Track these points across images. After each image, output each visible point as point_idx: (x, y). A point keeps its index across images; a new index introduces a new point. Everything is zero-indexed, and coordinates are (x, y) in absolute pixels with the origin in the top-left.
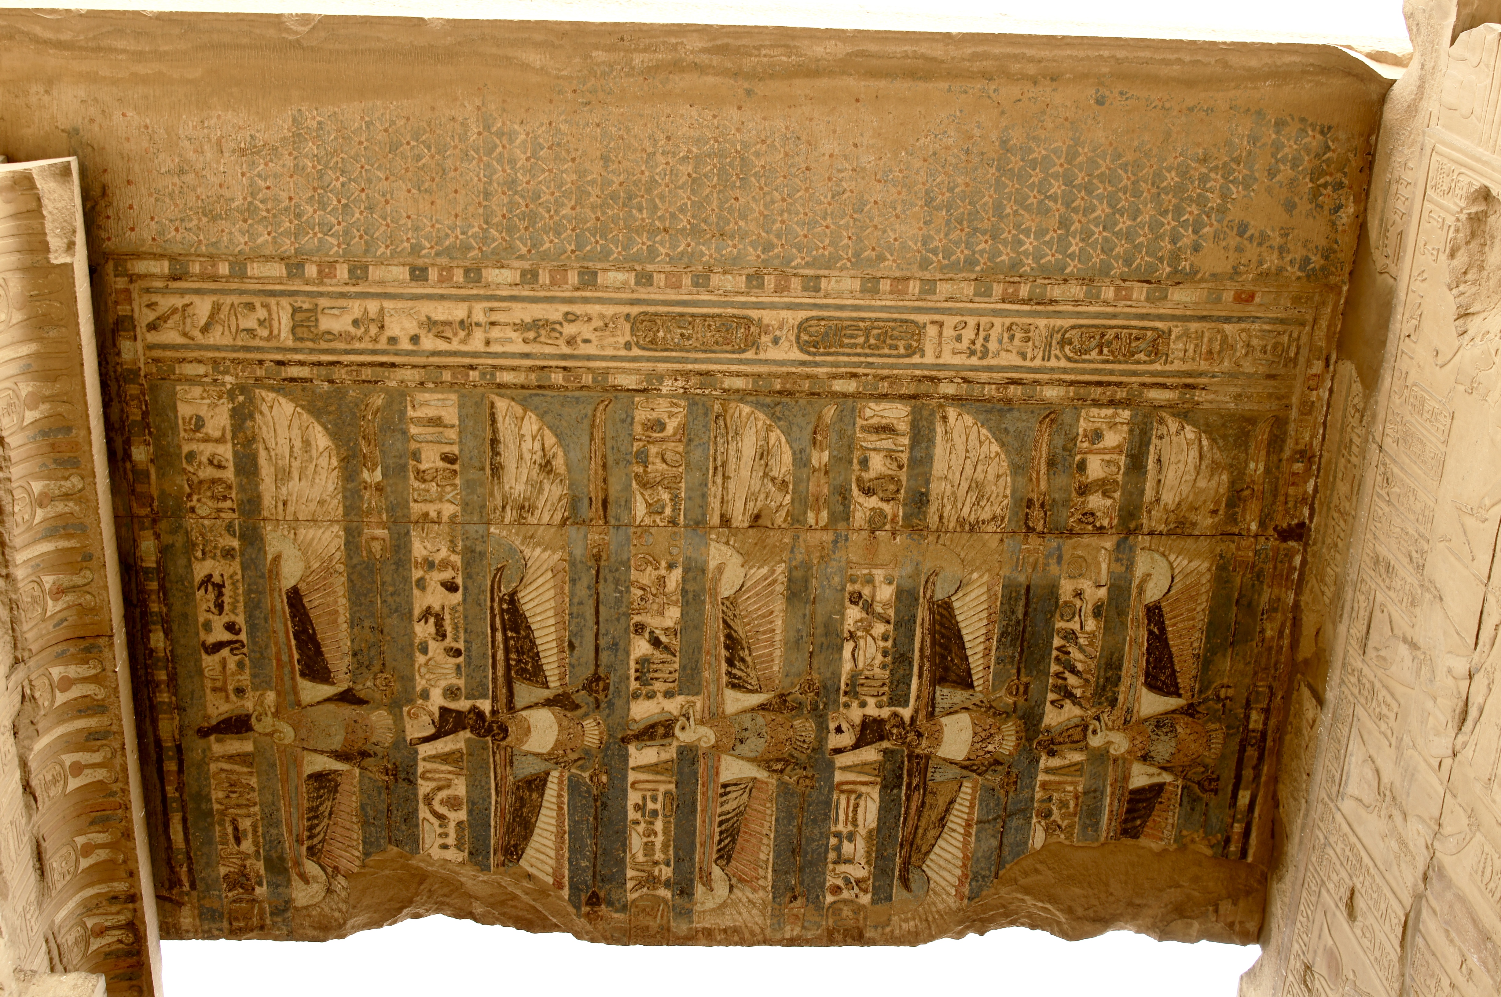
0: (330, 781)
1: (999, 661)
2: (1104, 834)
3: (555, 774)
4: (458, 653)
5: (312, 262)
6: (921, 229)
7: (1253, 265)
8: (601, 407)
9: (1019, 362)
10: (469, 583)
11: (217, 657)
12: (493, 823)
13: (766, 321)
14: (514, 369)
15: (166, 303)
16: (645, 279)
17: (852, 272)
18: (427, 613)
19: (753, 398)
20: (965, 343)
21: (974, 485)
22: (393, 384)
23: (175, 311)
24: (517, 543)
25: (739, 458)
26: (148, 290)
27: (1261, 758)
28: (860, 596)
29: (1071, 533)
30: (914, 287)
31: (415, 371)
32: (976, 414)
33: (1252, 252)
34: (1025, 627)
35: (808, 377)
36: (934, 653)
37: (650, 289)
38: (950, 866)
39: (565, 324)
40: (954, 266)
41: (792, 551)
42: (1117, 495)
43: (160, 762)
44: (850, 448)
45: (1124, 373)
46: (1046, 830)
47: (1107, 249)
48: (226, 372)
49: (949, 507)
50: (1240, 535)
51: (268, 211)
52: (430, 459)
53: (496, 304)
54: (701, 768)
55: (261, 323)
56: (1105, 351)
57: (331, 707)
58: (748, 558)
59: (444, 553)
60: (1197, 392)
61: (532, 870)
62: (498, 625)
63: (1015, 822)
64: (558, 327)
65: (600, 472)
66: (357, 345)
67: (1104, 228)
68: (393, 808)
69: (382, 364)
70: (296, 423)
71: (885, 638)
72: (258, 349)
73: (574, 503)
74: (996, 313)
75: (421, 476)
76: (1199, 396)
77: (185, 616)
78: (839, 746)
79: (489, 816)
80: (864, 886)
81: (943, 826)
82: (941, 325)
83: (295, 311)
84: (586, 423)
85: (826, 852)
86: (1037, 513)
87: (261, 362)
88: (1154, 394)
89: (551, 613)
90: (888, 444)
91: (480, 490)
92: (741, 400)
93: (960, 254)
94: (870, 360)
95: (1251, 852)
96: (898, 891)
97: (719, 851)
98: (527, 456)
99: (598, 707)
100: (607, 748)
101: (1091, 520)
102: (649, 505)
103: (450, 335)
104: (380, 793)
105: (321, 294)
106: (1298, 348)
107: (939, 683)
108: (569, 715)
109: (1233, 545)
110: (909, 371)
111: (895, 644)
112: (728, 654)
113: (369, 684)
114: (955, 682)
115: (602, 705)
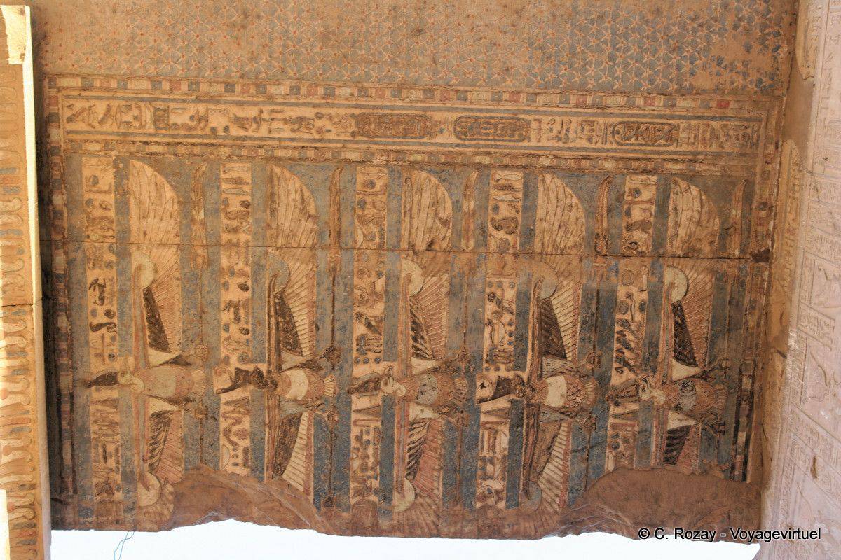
0: (165, 418)
1: (582, 340)
2: (653, 462)
3: (306, 414)
4: (247, 332)
5: (167, 80)
6: (526, 62)
7: (728, 82)
8: (337, 172)
9: (587, 145)
10: (255, 286)
11: (99, 333)
12: (266, 448)
13: (435, 119)
14: (285, 148)
15: (79, 105)
16: (363, 92)
17: (486, 89)
18: (229, 305)
19: (427, 167)
20: (555, 133)
21: (562, 224)
22: (213, 157)
23: (84, 110)
24: (285, 259)
25: (420, 206)
26: (68, 97)
27: (751, 410)
28: (494, 296)
29: (624, 256)
30: (523, 98)
31: (226, 149)
32: (562, 178)
33: (727, 75)
34: (597, 317)
35: (461, 154)
36: (541, 335)
37: (367, 98)
38: (555, 482)
39: (316, 120)
40: (547, 85)
41: (452, 267)
42: (650, 231)
43: (59, 404)
44: (487, 200)
45: (652, 152)
46: (616, 458)
47: (639, 74)
48: (113, 149)
49: (547, 238)
50: (728, 258)
51: (141, 48)
52: (235, 206)
53: (275, 107)
54: (397, 412)
55: (136, 118)
56: (640, 138)
57: (168, 367)
58: (426, 271)
59: (240, 266)
60: (697, 165)
61: (290, 482)
62: (273, 313)
63: (596, 452)
64: (311, 122)
65: (336, 214)
66: (194, 132)
67: (636, 62)
68: (204, 437)
69: (206, 145)
70: (153, 182)
71: (510, 324)
72: (133, 134)
73: (320, 234)
74: (573, 114)
75: (228, 216)
76: (698, 167)
77: (80, 305)
79: (264, 444)
80: (501, 496)
81: (550, 454)
82: (540, 121)
83: (157, 110)
84: (328, 183)
85: (476, 471)
86: (601, 243)
87: (134, 142)
88: (671, 166)
89: (305, 306)
90: (509, 197)
91: (263, 225)
92: (421, 169)
93: (550, 77)
94: (498, 143)
95: (749, 476)
96: (522, 500)
97: (408, 470)
98: (292, 204)
99: (333, 369)
100: (339, 398)
101: (635, 247)
102: (365, 236)
103: (247, 127)
104: (196, 427)
105: (171, 100)
106: (758, 137)
107: (545, 356)
109: (725, 265)
110: (521, 151)
111: (517, 329)
112: (413, 334)
113: (192, 352)
114: (554, 354)
115: (337, 368)
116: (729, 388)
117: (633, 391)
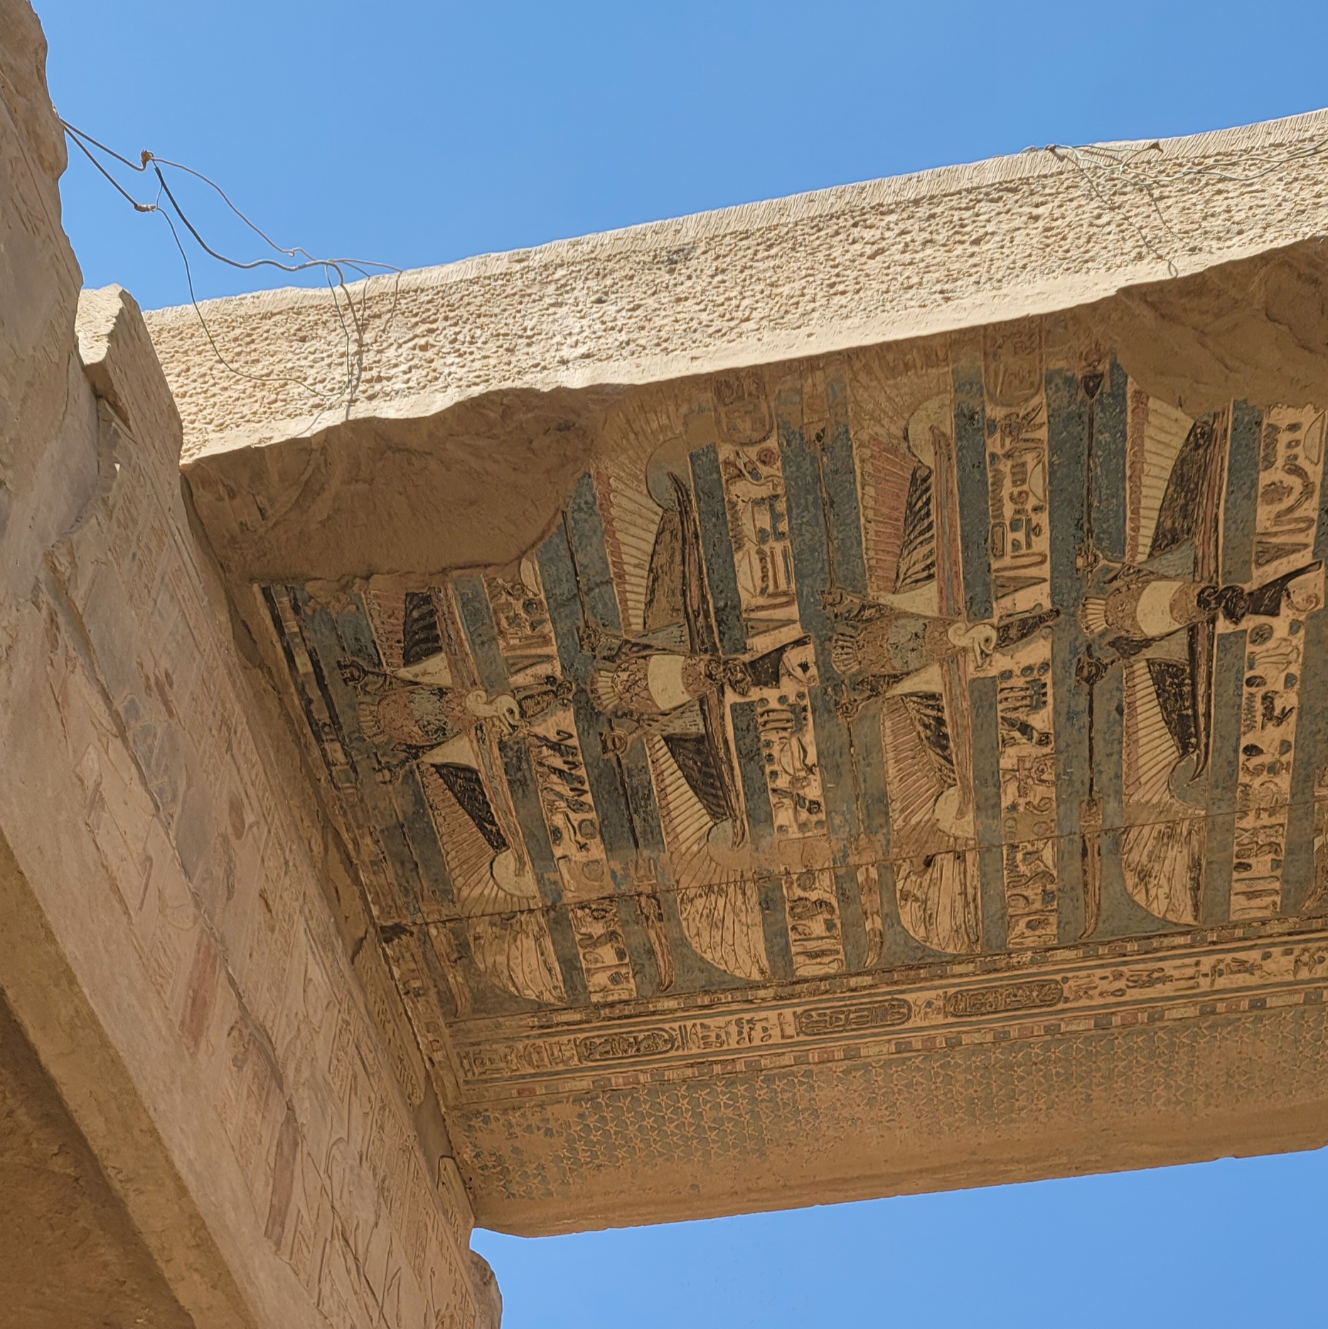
1: (643, 770)
2: (449, 590)
3: (1141, 558)
4: (1250, 681)
6: (817, 1095)
7: (529, 1112)
8: (1089, 932)
9: (706, 1021)
10: (1232, 755)
12: (1225, 475)
13: (941, 1016)
14: (1173, 948)
16: (1051, 1030)
17: (869, 1060)
18: (1281, 719)
19: (946, 959)
20: (758, 1028)
21: (720, 925)
22: (1291, 920)
24: (1177, 804)
25: (952, 910)
27: (309, 713)
28: (810, 811)
29: (610, 898)
30: (814, 1057)
31: (1268, 932)
32: (735, 979)
34: (627, 807)
35: (896, 983)
36: (717, 766)
37: (1046, 1023)
38: (628, 518)
39: (1123, 987)
40: (782, 1076)
41: (888, 841)
42: (578, 937)
44: (845, 936)
45: (608, 1027)
46: (523, 585)
47: (655, 1105)
49: (739, 903)
50: (443, 922)
52: (1260, 863)
53: (1188, 992)
54: (962, 596)
56: (632, 1040)
58: (934, 828)
60: (536, 1024)
61: (1177, 412)
63: (565, 589)
64: (1131, 985)
65: (1090, 880)
66: (1321, 944)
67: (663, 1117)
69: (1300, 933)
71: (774, 774)
73: (1117, 846)
74: (737, 1052)
75: (1273, 847)
76: (534, 1021)
78: (800, 649)
79: (1230, 483)
80: (732, 470)
81: (651, 570)
82: (783, 1037)
84: (1104, 914)
85: (789, 509)
86: (651, 910)
91: (1213, 845)
92: (955, 956)
93: (779, 1085)
94: (841, 1003)
95: (260, 598)
96: (686, 472)
97: (928, 489)
98: (1164, 882)
99: (1089, 647)
100: (1076, 599)
101: (595, 914)
102: (1039, 859)
103: (1233, 964)
106: (462, 1067)
107: (702, 736)
108: (1123, 633)
109: (445, 911)
110: (803, 1000)
111: (762, 769)
112: (943, 729)
114: (686, 741)
115: (1083, 649)
116: (362, 740)
117: (528, 705)
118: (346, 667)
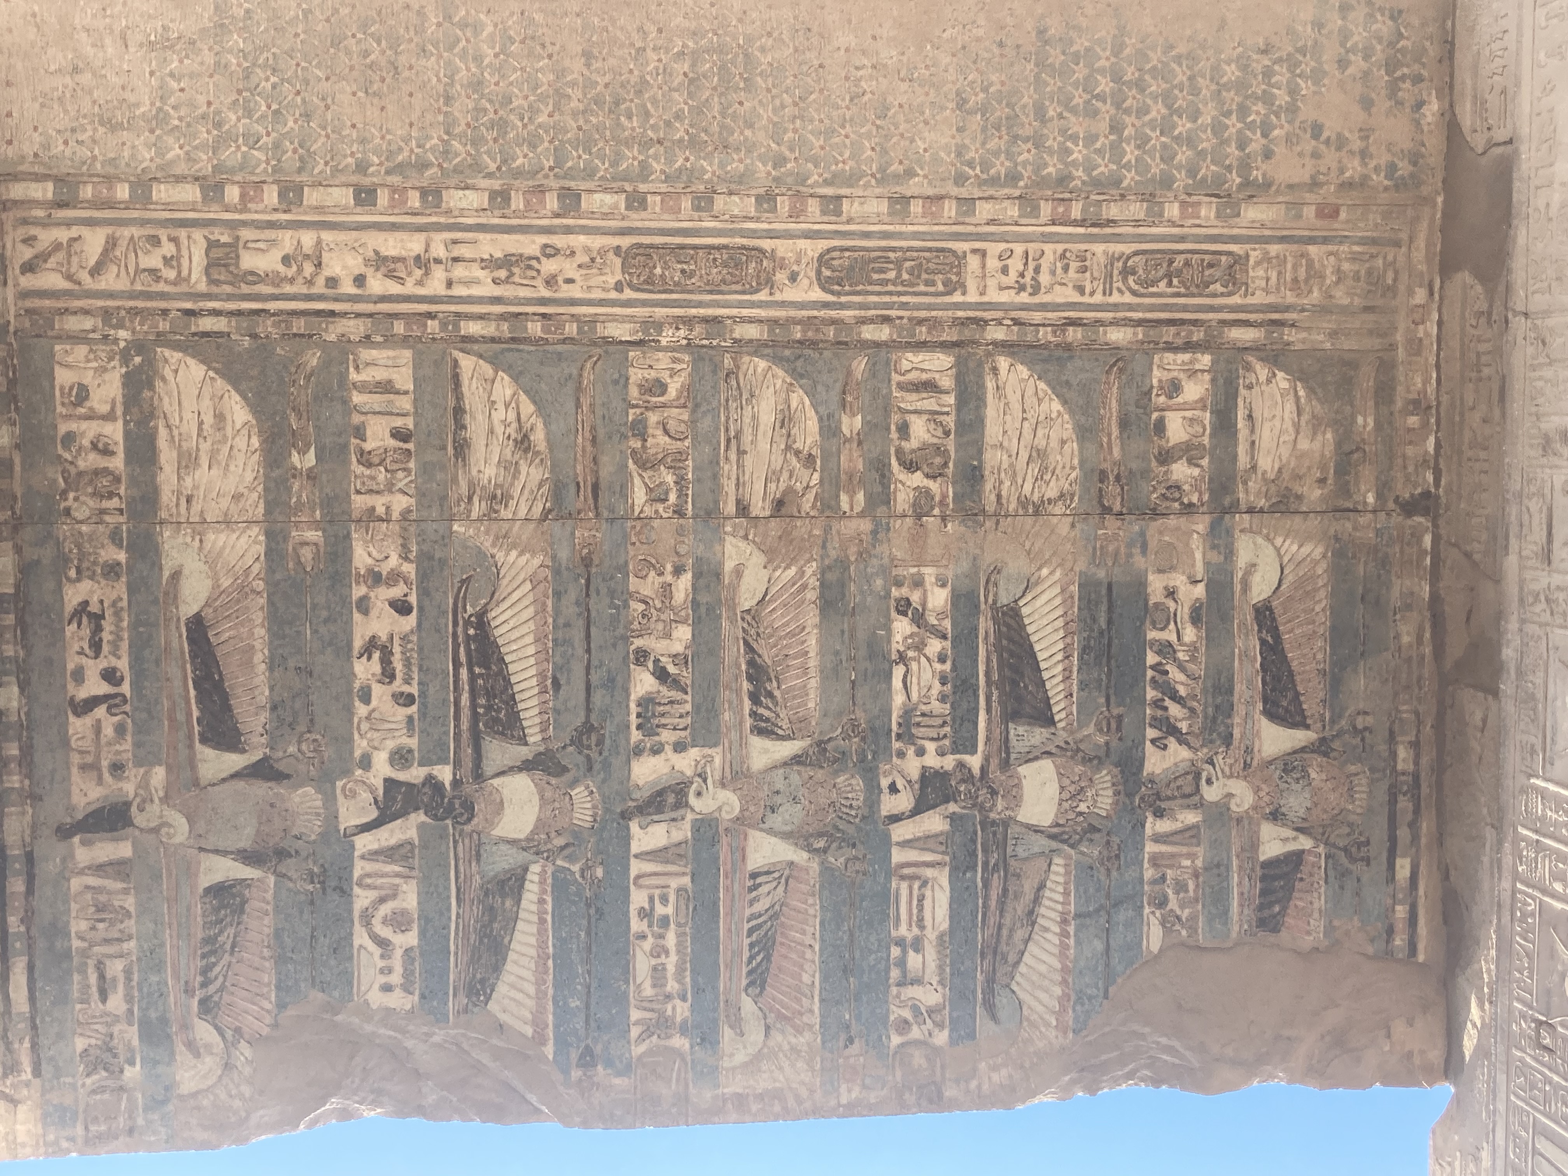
0: (234, 895)
1: (1083, 686)
2: (1236, 928)
3: (535, 868)
4: (409, 700)
5: (234, 183)
6: (953, 137)
7: (1333, 174)
8: (589, 365)
9: (1076, 298)
10: (427, 603)
11: (90, 718)
12: (452, 948)
13: (780, 253)
14: (481, 317)
15: (47, 236)
16: (637, 202)
17: (878, 191)
18: (371, 644)
19: (770, 350)
20: (1013, 275)
21: (1034, 454)
22: (332, 337)
23: (57, 247)
24: (487, 544)
25: (755, 428)
26: (25, 221)
27: (1417, 811)
28: (909, 603)
29: (1155, 513)
31: (360, 321)
32: (1030, 364)
33: (1330, 158)
34: (1110, 640)
35: (833, 322)
36: (1005, 678)
37: (644, 215)
38: (1046, 983)
39: (544, 260)
40: (994, 181)
41: (824, 547)
42: (1205, 462)
44: (887, 411)
45: (1200, 309)
46: (1163, 924)
47: (1168, 158)
48: (120, 326)
49: (1007, 483)
50: (1355, 510)
51: (180, 119)
52: (380, 438)
53: (459, 235)
54: (722, 851)
55: (167, 261)
56: (1175, 281)
57: (240, 785)
58: (771, 556)
59: (394, 561)
60: (1286, 330)
61: (504, 1017)
62: (463, 658)
63: (1123, 915)
64: (534, 263)
65: (589, 448)
66: (288, 289)
67: (1162, 133)
68: (320, 932)
69: (318, 313)
70: (207, 391)
71: (942, 659)
72: (163, 296)
73: (557, 491)
74: (1046, 238)
75: (365, 459)
76: (1290, 335)
77: (49, 662)
79: (447, 938)
81: (1034, 923)
82: (983, 254)
83: (212, 245)
84: (571, 385)
85: (887, 968)
86: (1112, 488)
87: (165, 312)
88: (1237, 334)
89: (530, 639)
91: (439, 476)
92: (755, 353)
93: (1000, 167)
94: (904, 299)
95: (1421, 946)
96: (982, 1023)
97: (749, 973)
98: (499, 429)
99: (590, 769)
100: (603, 829)
101: (1176, 495)
102: (649, 490)
103: (403, 275)
104: (301, 912)
105: (244, 223)
106: (1396, 272)
107: (1012, 720)
108: (553, 781)
109: (1349, 525)
110: (950, 313)
111: (954, 668)
112: (752, 687)
113: (292, 749)
114: (1031, 716)
115: (597, 767)
116: (1372, 770)
118: (1362, 859)
